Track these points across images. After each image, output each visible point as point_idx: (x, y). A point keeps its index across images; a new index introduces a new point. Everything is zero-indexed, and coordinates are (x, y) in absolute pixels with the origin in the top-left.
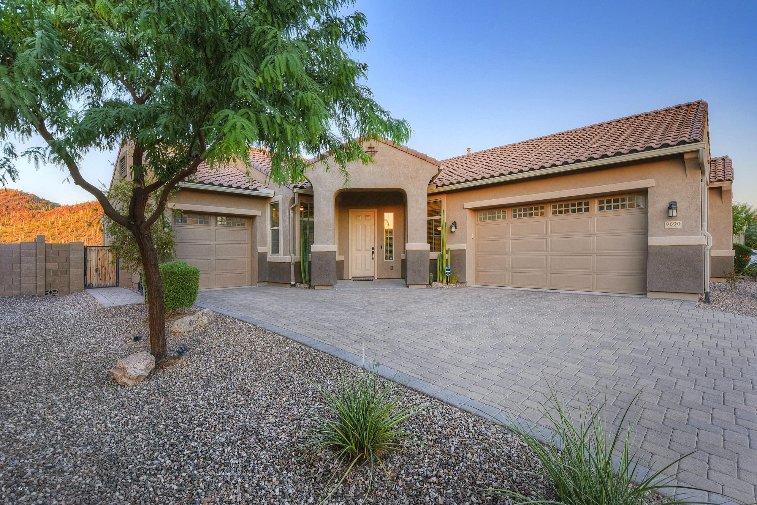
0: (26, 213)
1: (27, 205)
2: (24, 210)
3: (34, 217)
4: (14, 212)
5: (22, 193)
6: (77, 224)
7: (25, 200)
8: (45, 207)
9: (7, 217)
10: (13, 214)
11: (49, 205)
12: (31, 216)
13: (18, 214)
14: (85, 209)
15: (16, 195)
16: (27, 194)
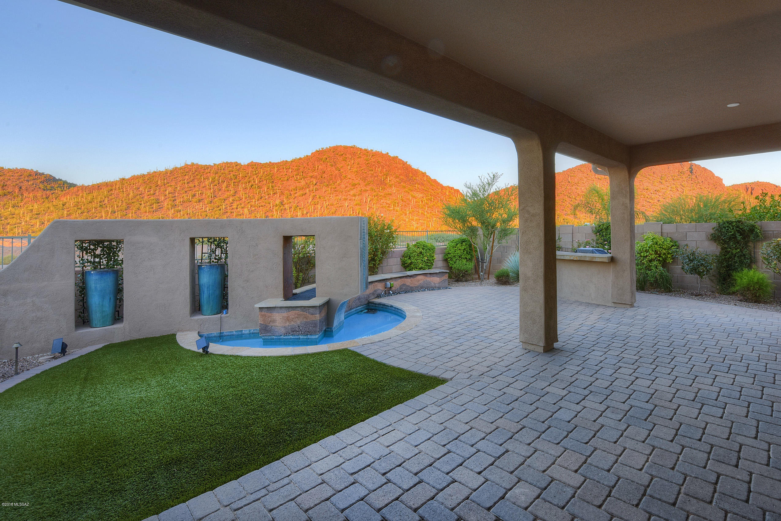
0: (39, 194)
1: (41, 186)
2: (38, 191)
3: (47, 198)
4: (27, 193)
5: (37, 173)
6: (90, 205)
7: (40, 180)
8: (61, 187)
9: (20, 199)
10: (25, 195)
11: (66, 185)
12: (45, 197)
13: (31, 195)
14: (101, 189)
15: (30, 175)
16: (43, 174)
